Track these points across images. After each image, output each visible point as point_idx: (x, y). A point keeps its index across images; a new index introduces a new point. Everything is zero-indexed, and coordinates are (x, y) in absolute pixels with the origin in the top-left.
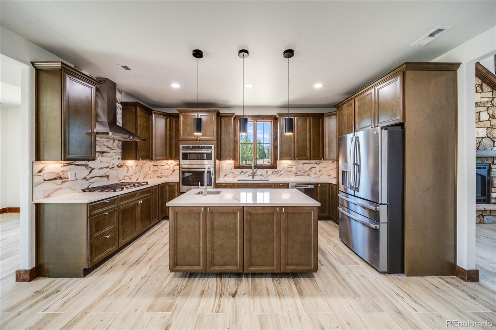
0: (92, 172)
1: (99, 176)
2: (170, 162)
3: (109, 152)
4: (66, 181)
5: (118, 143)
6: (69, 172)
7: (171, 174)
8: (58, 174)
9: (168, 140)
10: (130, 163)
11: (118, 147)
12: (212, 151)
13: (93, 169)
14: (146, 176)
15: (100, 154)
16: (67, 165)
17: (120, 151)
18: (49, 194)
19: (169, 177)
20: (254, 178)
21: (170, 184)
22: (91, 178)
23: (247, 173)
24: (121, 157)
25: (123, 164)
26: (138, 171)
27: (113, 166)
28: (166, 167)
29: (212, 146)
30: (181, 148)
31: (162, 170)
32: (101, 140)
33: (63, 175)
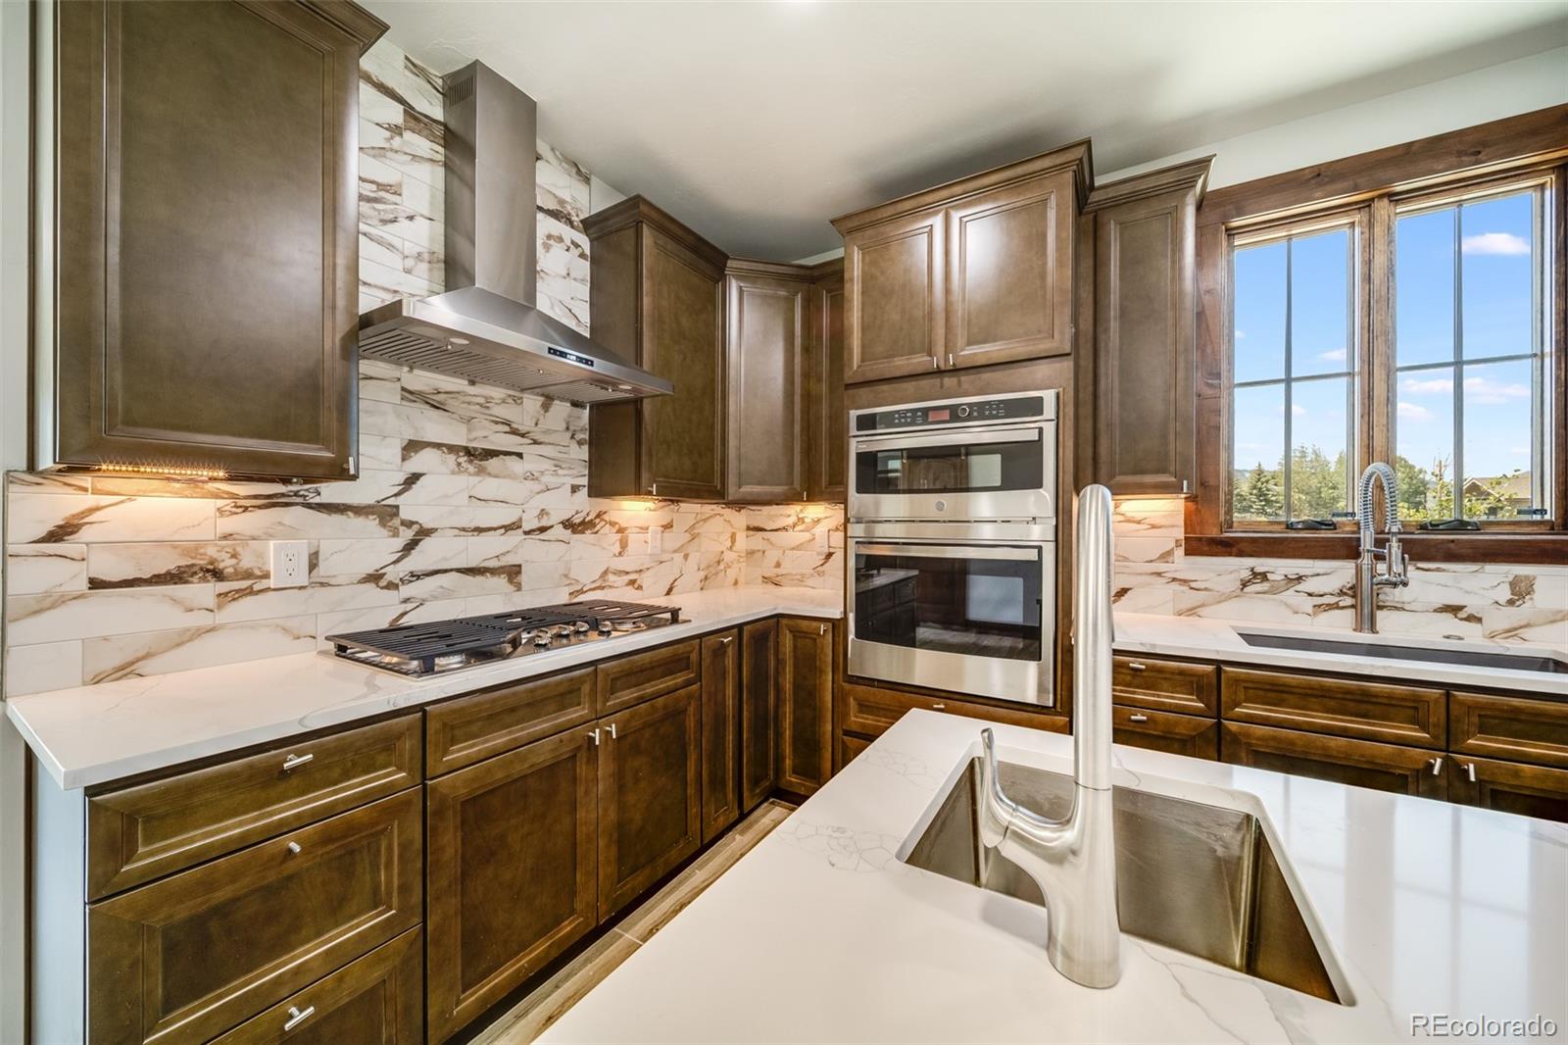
0: (418, 548)
1: (459, 570)
2: (815, 511)
3: (520, 455)
4: (251, 592)
5: (570, 416)
6: (272, 543)
7: (818, 571)
8: (196, 547)
9: (797, 399)
10: (636, 511)
11: (569, 434)
12: (1044, 428)
13: (425, 533)
14: (716, 574)
15: (471, 462)
16: (260, 507)
17: (584, 453)
18: (130, 658)
19: (810, 582)
20: (1373, 629)
21: (799, 621)
22: (416, 576)
23: (1303, 586)
24: (585, 481)
25: (598, 516)
26: (675, 551)
27: (545, 523)
28: (797, 536)
29: (1040, 400)
30: (853, 431)
31: (781, 551)
32: (472, 390)
33: (234, 556)
